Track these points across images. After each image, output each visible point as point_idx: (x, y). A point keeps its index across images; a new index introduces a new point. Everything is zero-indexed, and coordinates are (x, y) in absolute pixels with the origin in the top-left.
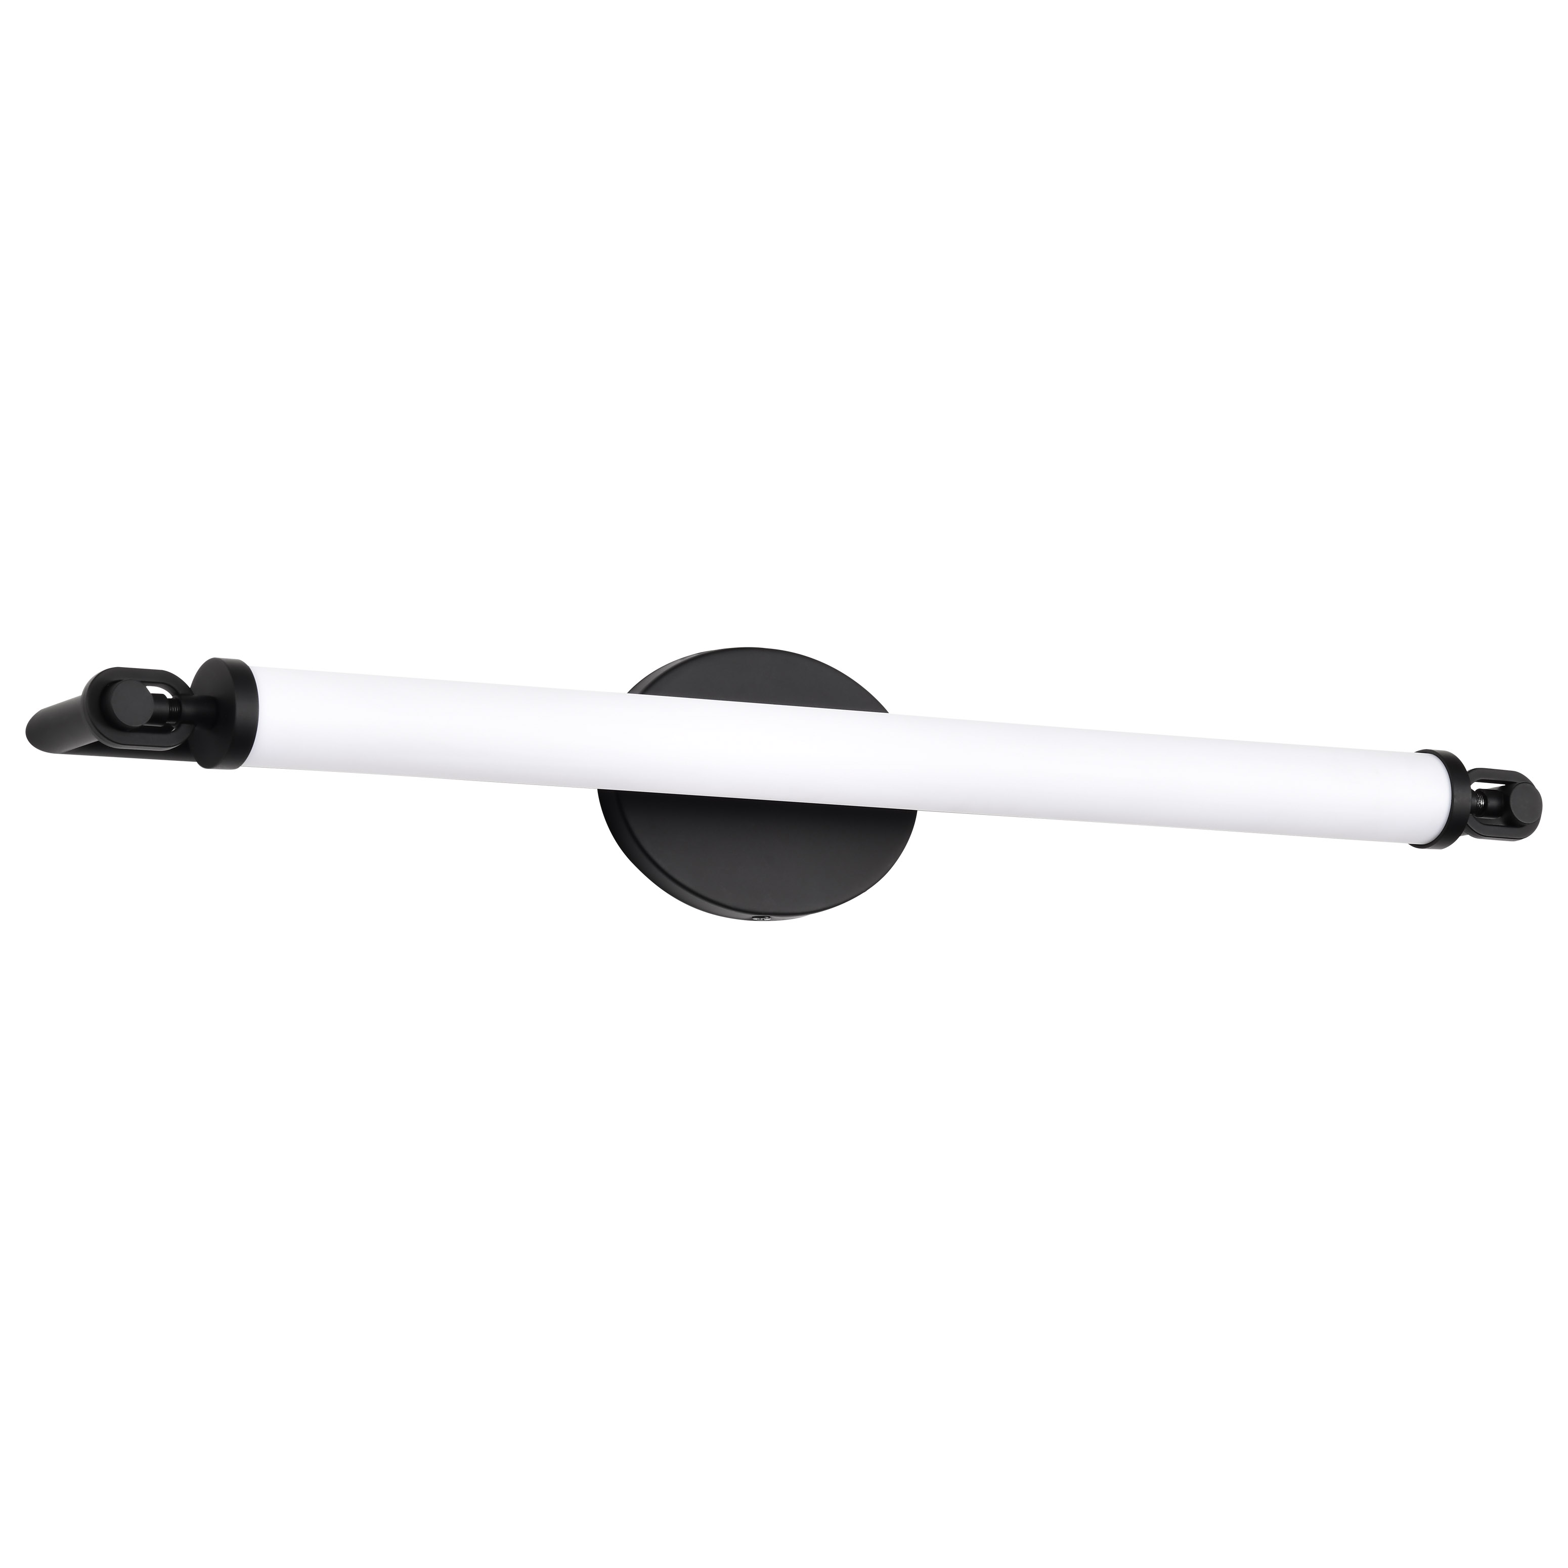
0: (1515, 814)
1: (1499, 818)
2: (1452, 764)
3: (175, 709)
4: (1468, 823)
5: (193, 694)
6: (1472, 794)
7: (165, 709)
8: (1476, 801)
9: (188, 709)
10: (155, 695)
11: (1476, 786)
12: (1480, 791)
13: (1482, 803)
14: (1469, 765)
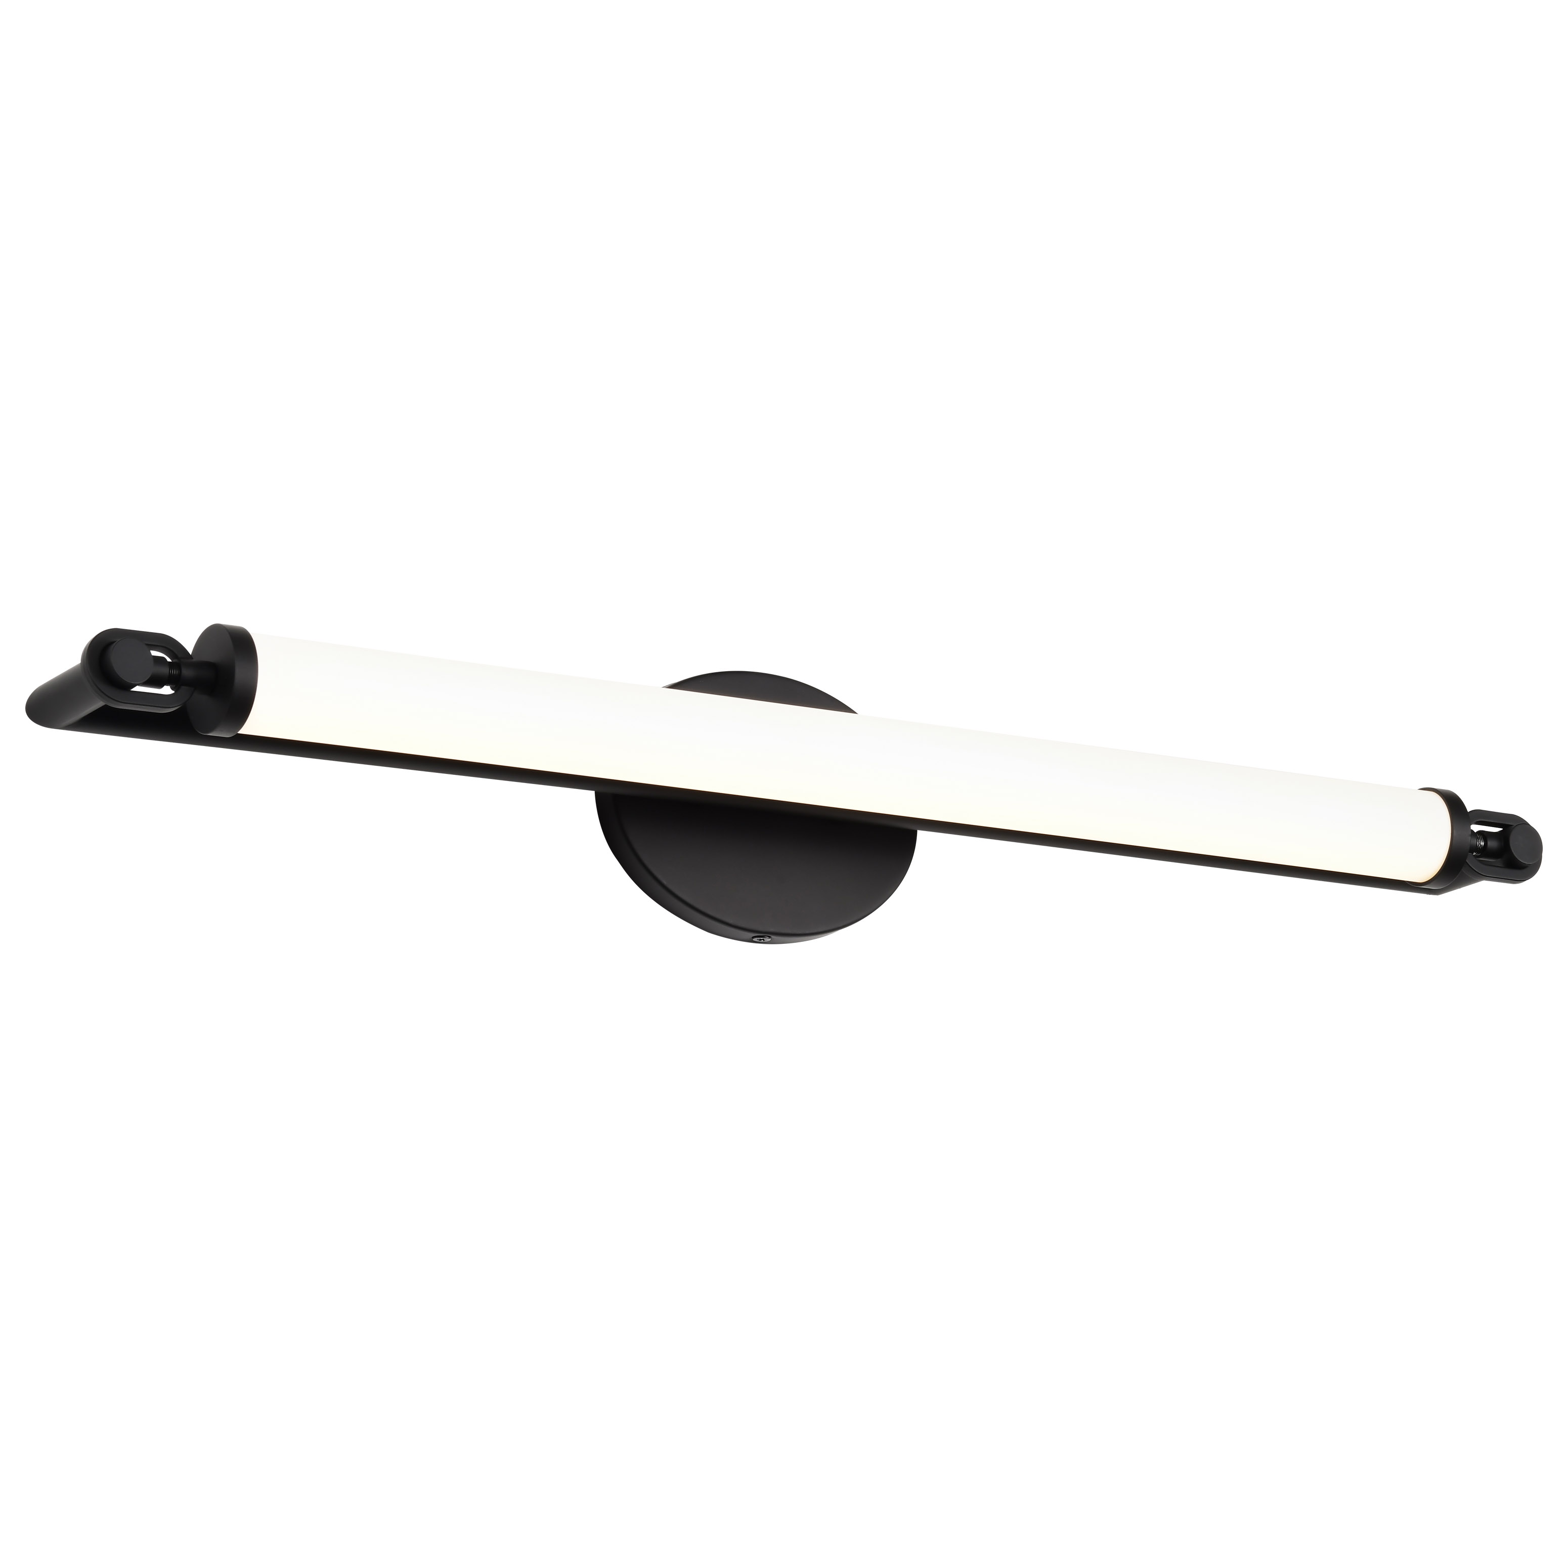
0: (1514, 854)
1: (1499, 860)
2: (1453, 802)
3: (175, 672)
4: (1467, 861)
5: (193, 659)
6: (1471, 833)
7: (165, 671)
8: (1476, 841)
9: (187, 673)
10: (156, 658)
11: (1476, 828)
12: (1481, 833)
13: (1483, 844)
14: (1470, 806)
